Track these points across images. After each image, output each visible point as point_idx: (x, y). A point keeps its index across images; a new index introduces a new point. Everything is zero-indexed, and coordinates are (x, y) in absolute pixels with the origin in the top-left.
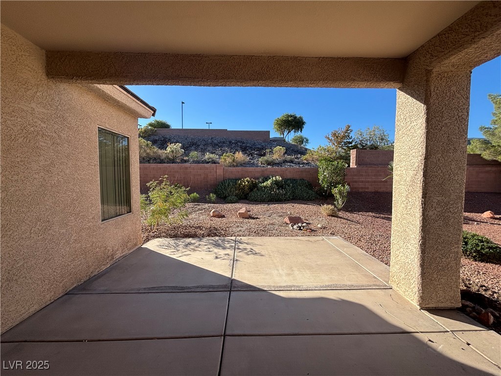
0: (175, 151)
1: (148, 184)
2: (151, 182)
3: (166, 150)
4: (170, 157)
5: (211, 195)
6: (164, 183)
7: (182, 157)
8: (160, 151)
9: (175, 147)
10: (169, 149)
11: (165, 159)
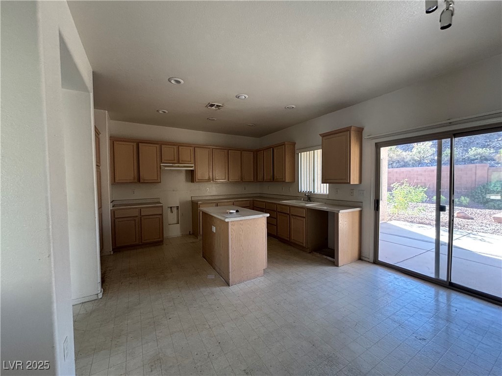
0: (422, 152)
1: (392, 185)
2: (394, 184)
3: (411, 152)
4: (416, 158)
5: (463, 198)
6: (404, 185)
7: (432, 157)
8: (404, 154)
9: (422, 147)
10: (414, 150)
11: (410, 161)
